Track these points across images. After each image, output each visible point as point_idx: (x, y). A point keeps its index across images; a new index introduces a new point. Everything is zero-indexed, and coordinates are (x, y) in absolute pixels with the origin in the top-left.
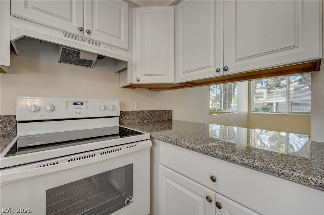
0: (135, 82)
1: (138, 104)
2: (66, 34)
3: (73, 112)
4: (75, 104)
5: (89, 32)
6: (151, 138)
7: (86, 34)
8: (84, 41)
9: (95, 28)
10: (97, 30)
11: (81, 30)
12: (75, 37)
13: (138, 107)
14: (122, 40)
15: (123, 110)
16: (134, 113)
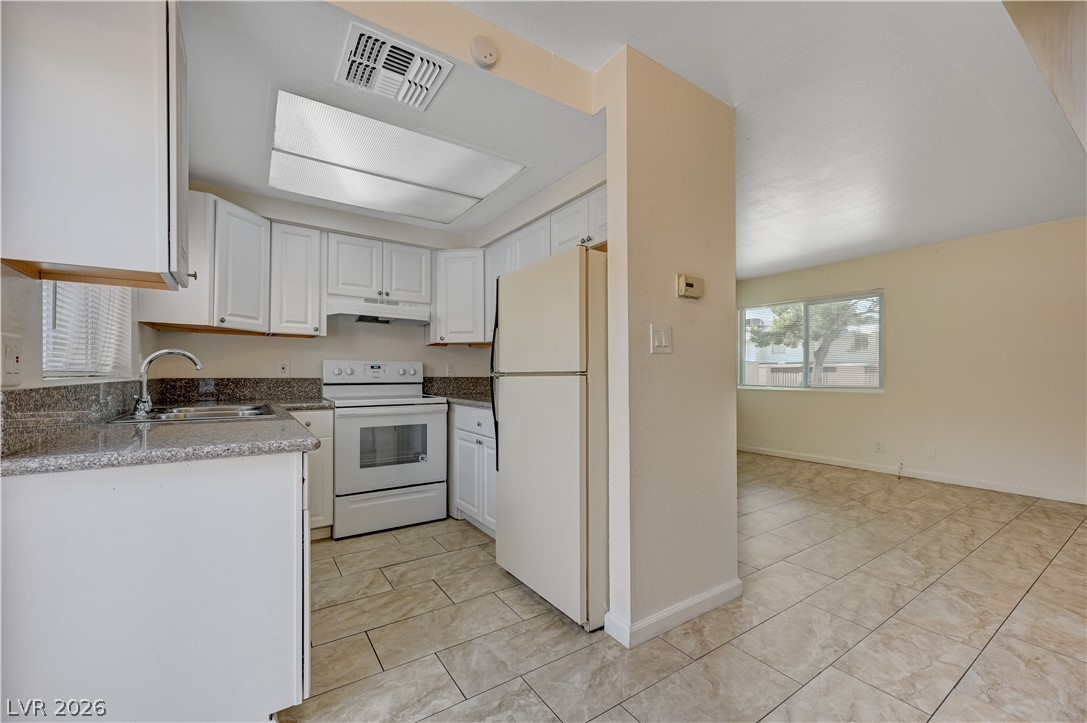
0: (439, 341)
1: (450, 367)
2: (367, 300)
3: (370, 376)
4: (372, 367)
5: (387, 294)
6: (448, 403)
7: (385, 297)
8: (382, 302)
9: (394, 287)
10: (396, 289)
11: (380, 293)
12: (374, 301)
13: (450, 372)
14: (423, 294)
15: (429, 375)
16: (443, 380)
